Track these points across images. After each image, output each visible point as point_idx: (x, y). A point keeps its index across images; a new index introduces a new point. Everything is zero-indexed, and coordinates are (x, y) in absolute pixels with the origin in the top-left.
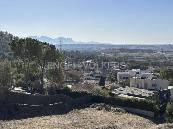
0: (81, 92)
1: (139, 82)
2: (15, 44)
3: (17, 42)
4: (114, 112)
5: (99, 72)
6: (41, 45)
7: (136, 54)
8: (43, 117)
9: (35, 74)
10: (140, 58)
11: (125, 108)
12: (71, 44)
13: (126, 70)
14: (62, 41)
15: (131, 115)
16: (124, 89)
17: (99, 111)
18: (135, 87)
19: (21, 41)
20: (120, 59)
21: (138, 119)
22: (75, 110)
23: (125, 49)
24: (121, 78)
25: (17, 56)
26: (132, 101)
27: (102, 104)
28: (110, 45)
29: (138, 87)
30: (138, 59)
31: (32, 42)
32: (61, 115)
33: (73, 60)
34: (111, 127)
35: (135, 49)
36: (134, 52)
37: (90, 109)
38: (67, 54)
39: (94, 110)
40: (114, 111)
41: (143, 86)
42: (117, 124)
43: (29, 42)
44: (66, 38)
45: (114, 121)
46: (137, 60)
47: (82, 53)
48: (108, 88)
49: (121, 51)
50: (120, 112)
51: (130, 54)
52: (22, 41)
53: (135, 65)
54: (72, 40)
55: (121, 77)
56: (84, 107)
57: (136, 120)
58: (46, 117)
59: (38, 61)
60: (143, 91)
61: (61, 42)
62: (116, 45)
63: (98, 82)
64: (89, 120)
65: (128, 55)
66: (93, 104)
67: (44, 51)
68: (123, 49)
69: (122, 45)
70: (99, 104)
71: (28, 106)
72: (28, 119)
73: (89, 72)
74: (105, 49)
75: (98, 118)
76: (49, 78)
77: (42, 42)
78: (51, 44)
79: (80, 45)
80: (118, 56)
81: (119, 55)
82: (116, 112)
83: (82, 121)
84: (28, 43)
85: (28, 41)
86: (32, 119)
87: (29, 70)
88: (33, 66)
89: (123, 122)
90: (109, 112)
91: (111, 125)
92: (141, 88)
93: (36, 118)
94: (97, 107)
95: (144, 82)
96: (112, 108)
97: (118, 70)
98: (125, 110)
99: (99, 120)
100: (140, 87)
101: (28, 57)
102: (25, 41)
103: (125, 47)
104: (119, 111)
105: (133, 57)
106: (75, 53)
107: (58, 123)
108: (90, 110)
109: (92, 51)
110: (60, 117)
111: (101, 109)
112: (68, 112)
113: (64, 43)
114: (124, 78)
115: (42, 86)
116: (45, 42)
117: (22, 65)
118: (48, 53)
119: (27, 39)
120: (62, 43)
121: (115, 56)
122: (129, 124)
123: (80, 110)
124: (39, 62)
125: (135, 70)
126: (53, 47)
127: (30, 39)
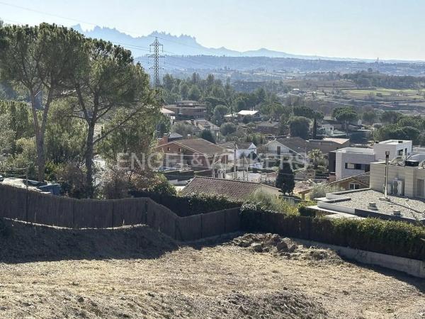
0: (209, 199)
1: (397, 176)
2: (5, 42)
3: (11, 37)
4: (305, 258)
5: (279, 148)
6: (87, 47)
7: (406, 95)
8: (84, 261)
9: (67, 140)
10: (419, 107)
11: (339, 248)
12: (193, 55)
13: (369, 145)
14: (160, 41)
15: (355, 269)
16: (348, 198)
17: (258, 255)
18: (384, 193)
19: (24, 33)
20: (353, 108)
21: (375, 281)
22: (184, 249)
23: (370, 77)
24: (346, 167)
25: (13, 82)
26: (361, 227)
27: (268, 234)
28: (321, 61)
29: (393, 193)
30: (412, 109)
31: (58, 35)
32: (139, 260)
33: (196, 108)
34: (286, 298)
35: (406, 77)
36: (401, 87)
37: (233, 248)
38: (177, 89)
39: (244, 253)
40: (303, 255)
41: (409, 188)
42: (310, 292)
43: (49, 38)
44: (178, 36)
45: (301, 284)
46: (407, 114)
47: (228, 87)
48: (304, 197)
49: (355, 81)
50: (324, 260)
51: (386, 92)
52: (27, 34)
53: (401, 129)
54: (197, 41)
55: (346, 164)
56: (212, 244)
57: (368, 284)
58: (94, 263)
59: (75, 98)
60: (407, 205)
61: (156, 44)
62: (342, 62)
63: (273, 179)
64: (224, 276)
65: (379, 95)
66: (242, 236)
67: (96, 69)
68: (364, 76)
69: (362, 64)
70: (261, 235)
71: (41, 228)
72: (39, 263)
73: (246, 148)
74: (303, 73)
75: (252, 275)
76: (112, 155)
77: (89, 40)
78: (117, 45)
79: (224, 58)
80: (346, 98)
81: (348, 96)
82: (309, 259)
83: (201, 278)
84: (44, 38)
85: (46, 34)
86: (52, 263)
87: (49, 128)
88: (60, 115)
89: (327, 287)
90: (289, 258)
91: (288, 292)
92: (403, 195)
93: (62, 262)
94: (254, 244)
95: (415, 176)
96: (300, 247)
97: (341, 141)
98: (338, 254)
99: (255, 280)
100: (400, 192)
101: (46, 85)
102: (36, 34)
103: (370, 69)
104: (319, 257)
105: (396, 102)
106: (203, 84)
107: (128, 279)
108: (231, 253)
109: (260, 80)
110: (136, 264)
111: (267, 251)
112: (164, 254)
113: (167, 50)
114: (358, 167)
115: (90, 180)
116: (99, 40)
117: (27, 114)
118: (107, 73)
119: (44, 26)
120: (160, 48)
121: (336, 97)
122: (346, 293)
123: (200, 249)
124: (81, 102)
125: (395, 142)
126: (125, 56)
127: (52, 27)
